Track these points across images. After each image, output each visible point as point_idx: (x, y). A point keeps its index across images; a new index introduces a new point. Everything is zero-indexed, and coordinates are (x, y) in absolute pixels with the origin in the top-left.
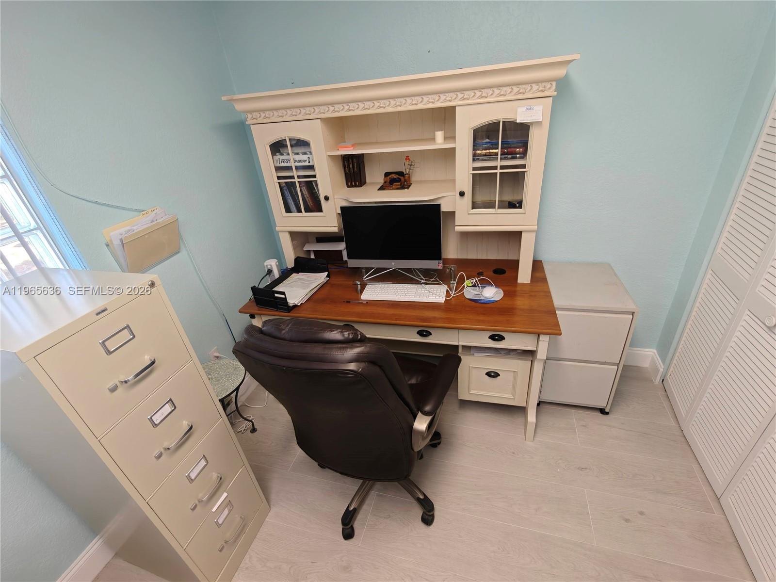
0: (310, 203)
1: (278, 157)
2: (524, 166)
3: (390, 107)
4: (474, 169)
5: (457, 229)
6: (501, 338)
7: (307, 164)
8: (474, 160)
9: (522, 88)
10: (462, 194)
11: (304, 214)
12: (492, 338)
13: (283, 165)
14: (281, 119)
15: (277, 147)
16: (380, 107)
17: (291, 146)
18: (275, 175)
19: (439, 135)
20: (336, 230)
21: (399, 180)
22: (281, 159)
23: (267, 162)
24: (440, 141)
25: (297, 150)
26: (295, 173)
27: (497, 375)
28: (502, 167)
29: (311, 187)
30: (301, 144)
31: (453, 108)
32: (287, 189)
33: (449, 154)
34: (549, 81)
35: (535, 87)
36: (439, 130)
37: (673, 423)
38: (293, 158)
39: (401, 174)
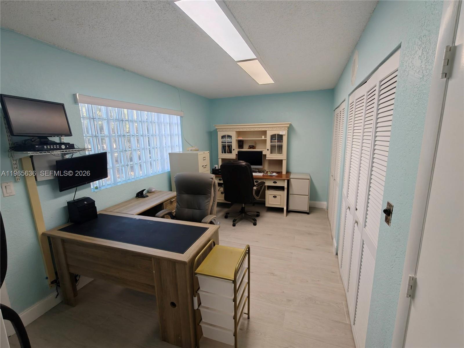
0: (229, 151)
1: (223, 139)
2: (282, 144)
3: (252, 130)
4: (271, 144)
5: (267, 159)
6: (276, 182)
7: (230, 141)
8: (271, 142)
9: (281, 128)
10: (268, 150)
11: (227, 154)
12: (274, 182)
13: (223, 141)
14: (229, 131)
15: (223, 137)
16: (250, 130)
17: (227, 137)
18: (221, 143)
19: (263, 137)
20: (235, 158)
21: (252, 147)
22: (224, 140)
23: (220, 140)
24: (263, 138)
25: (228, 138)
26: (227, 143)
27: (276, 197)
28: (277, 144)
29: (230, 147)
30: (230, 137)
31: (266, 131)
32: (224, 147)
33: (265, 141)
34: (286, 127)
35: (283, 128)
36: (263, 135)
37: (327, 216)
38: (227, 140)
39: (253, 146)
